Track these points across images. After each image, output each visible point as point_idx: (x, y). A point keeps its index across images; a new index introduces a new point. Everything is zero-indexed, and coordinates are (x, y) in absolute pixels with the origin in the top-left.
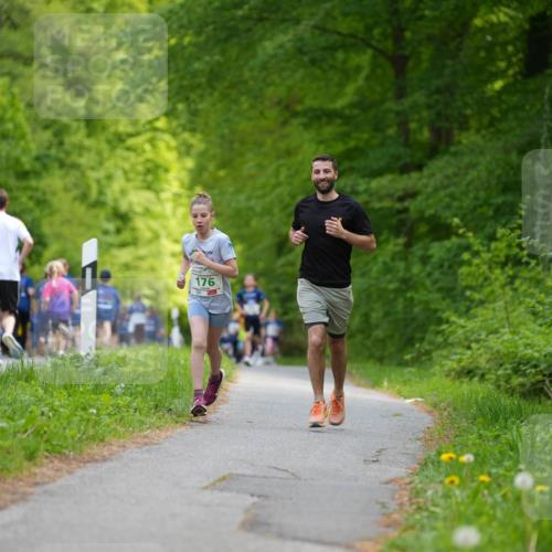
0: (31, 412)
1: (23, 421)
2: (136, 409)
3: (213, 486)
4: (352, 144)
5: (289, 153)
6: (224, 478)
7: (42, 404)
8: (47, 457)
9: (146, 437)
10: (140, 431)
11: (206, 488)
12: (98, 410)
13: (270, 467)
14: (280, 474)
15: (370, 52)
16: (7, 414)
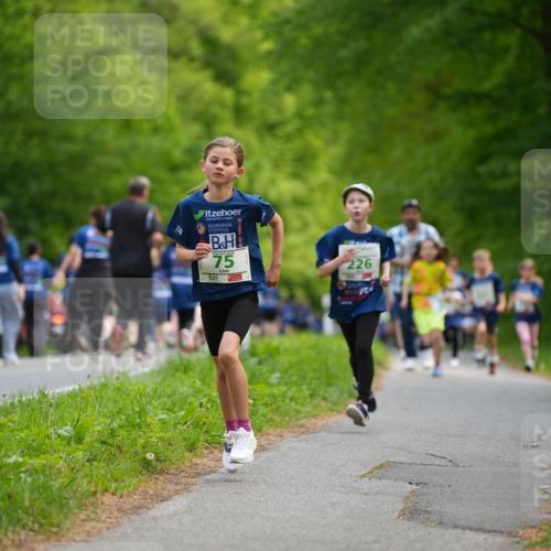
0: (190, 404)
1: (183, 413)
2: (291, 399)
3: (370, 474)
4: (501, 124)
5: (436, 137)
6: (381, 466)
7: (201, 396)
8: (206, 448)
9: (302, 426)
10: (297, 420)
11: (364, 476)
12: (254, 400)
13: (427, 454)
14: (437, 461)
15: (518, 31)
16: (167, 406)
